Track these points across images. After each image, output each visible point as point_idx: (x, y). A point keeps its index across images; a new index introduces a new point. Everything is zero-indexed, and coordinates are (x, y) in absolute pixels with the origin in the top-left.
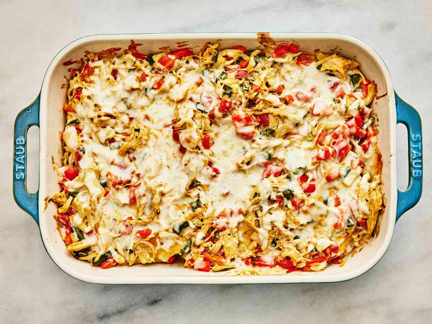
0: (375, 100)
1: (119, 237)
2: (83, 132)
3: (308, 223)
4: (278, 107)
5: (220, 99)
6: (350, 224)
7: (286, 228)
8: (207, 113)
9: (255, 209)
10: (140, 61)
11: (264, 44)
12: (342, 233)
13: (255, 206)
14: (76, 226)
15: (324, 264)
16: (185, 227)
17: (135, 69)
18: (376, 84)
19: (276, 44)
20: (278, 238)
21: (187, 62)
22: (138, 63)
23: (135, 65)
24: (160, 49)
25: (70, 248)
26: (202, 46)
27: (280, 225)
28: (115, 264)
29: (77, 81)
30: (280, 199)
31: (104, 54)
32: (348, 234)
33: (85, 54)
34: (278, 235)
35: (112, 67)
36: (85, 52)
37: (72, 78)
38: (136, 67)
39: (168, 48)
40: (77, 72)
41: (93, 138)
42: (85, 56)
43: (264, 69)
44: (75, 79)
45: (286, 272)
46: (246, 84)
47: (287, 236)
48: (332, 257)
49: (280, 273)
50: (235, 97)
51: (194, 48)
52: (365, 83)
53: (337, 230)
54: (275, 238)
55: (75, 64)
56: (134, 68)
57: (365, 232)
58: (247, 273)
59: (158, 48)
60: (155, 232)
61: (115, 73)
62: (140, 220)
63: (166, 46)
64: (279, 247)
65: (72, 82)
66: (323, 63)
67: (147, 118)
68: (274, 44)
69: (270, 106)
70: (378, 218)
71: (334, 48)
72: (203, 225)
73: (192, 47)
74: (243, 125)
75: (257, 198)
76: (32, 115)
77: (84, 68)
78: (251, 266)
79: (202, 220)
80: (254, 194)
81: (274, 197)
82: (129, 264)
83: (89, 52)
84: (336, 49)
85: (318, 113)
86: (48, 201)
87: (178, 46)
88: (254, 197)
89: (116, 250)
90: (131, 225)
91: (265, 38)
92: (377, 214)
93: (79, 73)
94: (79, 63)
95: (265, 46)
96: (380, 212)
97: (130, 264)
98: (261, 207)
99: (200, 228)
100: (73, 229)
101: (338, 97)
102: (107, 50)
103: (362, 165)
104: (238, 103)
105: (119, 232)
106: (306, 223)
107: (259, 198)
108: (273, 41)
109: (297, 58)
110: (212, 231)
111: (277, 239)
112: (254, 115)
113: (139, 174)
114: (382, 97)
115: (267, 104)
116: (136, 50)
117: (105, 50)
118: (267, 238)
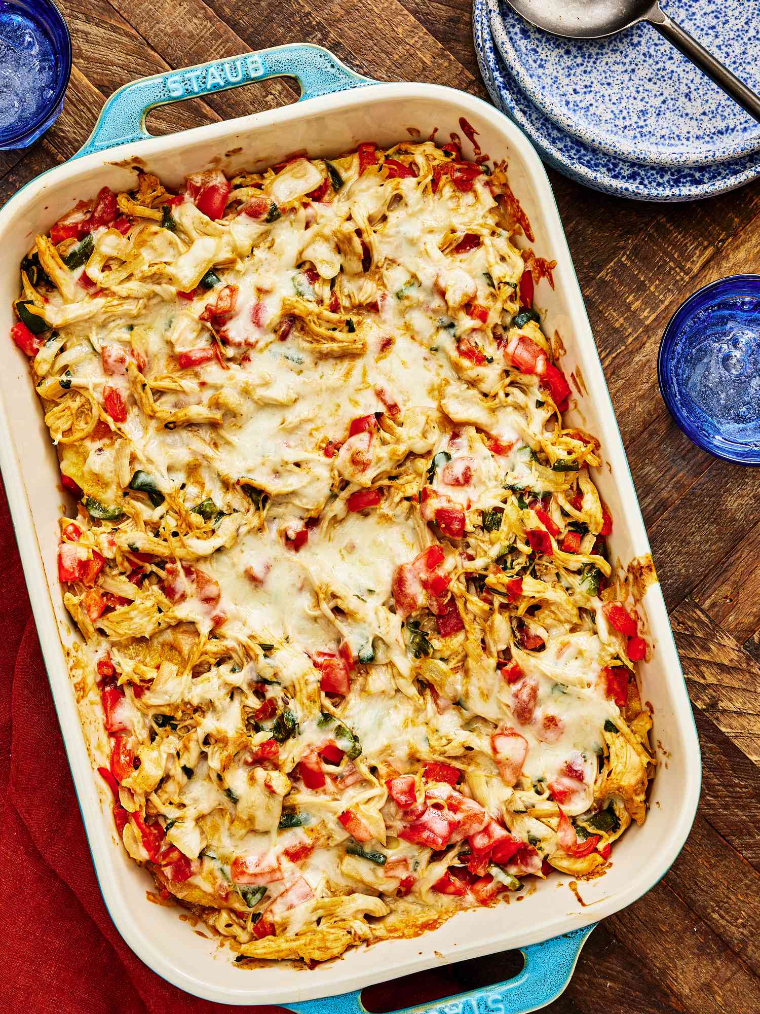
0: (566, 881)
1: (94, 350)
2: (315, 205)
3: (229, 793)
4: (484, 649)
5: (469, 507)
6: (249, 896)
7: (206, 742)
8: (431, 483)
9: (234, 655)
10: (515, 292)
11: (631, 577)
12: (225, 884)
13: (241, 652)
14: (94, 243)
15: (143, 854)
16: (151, 499)
17: (494, 287)
18: (605, 873)
19: (638, 605)
20: (179, 727)
21: (540, 404)
22: (508, 291)
23: (501, 285)
24: (557, 333)
25: (43, 243)
26: (587, 429)
27: (208, 724)
28: (30, 353)
29: (435, 159)
30: (269, 709)
31: (512, 205)
32: (226, 898)
33: (499, 163)
34: (186, 726)
35: (485, 232)
36: (504, 162)
37: (438, 146)
38: (499, 288)
39: (562, 352)
40: (454, 153)
41: (309, 230)
42: (495, 164)
43: (570, 592)
44: (439, 154)
45: (103, 766)
46: (520, 561)
47: (186, 748)
48: (163, 869)
49: (94, 751)
50: (483, 542)
51: (579, 412)
52: (601, 846)
53: (228, 869)
54: (176, 720)
55: (472, 146)
56: (496, 283)
57: (243, 936)
58: (78, 673)
59: (556, 327)
60: (123, 430)
61: (472, 241)
62: (144, 389)
63: (566, 345)
64: (157, 734)
65: (429, 147)
66: (622, 735)
67: (387, 344)
68: (637, 601)
69: (483, 630)
70: (283, 960)
71: (666, 748)
72: (165, 540)
73: (580, 407)
74: (424, 576)
75: (261, 652)
76: (323, 77)
77: (466, 167)
78: (99, 678)
79: (175, 534)
80: (268, 643)
81: (273, 692)
82: (39, 385)
83: (505, 169)
84: (665, 753)
85: (499, 749)
86: (135, 165)
87: (572, 375)
88: (260, 645)
89: (62, 350)
90: (127, 370)
91: (641, 574)
92: (293, 957)
93: (453, 160)
94: (476, 154)
95: (626, 579)
96: (299, 962)
97: (39, 390)
98: (241, 667)
99: (157, 535)
100: (87, 239)
101: (550, 787)
102: (521, 211)
103: (403, 889)
104: (470, 551)
105: (103, 348)
106: (227, 787)
107: (261, 658)
108: (641, 596)
109: (619, 663)
110: (157, 565)
111: (174, 727)
112: (452, 596)
113: (250, 360)
114: (577, 894)
115: (486, 620)
116: (539, 278)
117: (520, 205)
118: (173, 700)
